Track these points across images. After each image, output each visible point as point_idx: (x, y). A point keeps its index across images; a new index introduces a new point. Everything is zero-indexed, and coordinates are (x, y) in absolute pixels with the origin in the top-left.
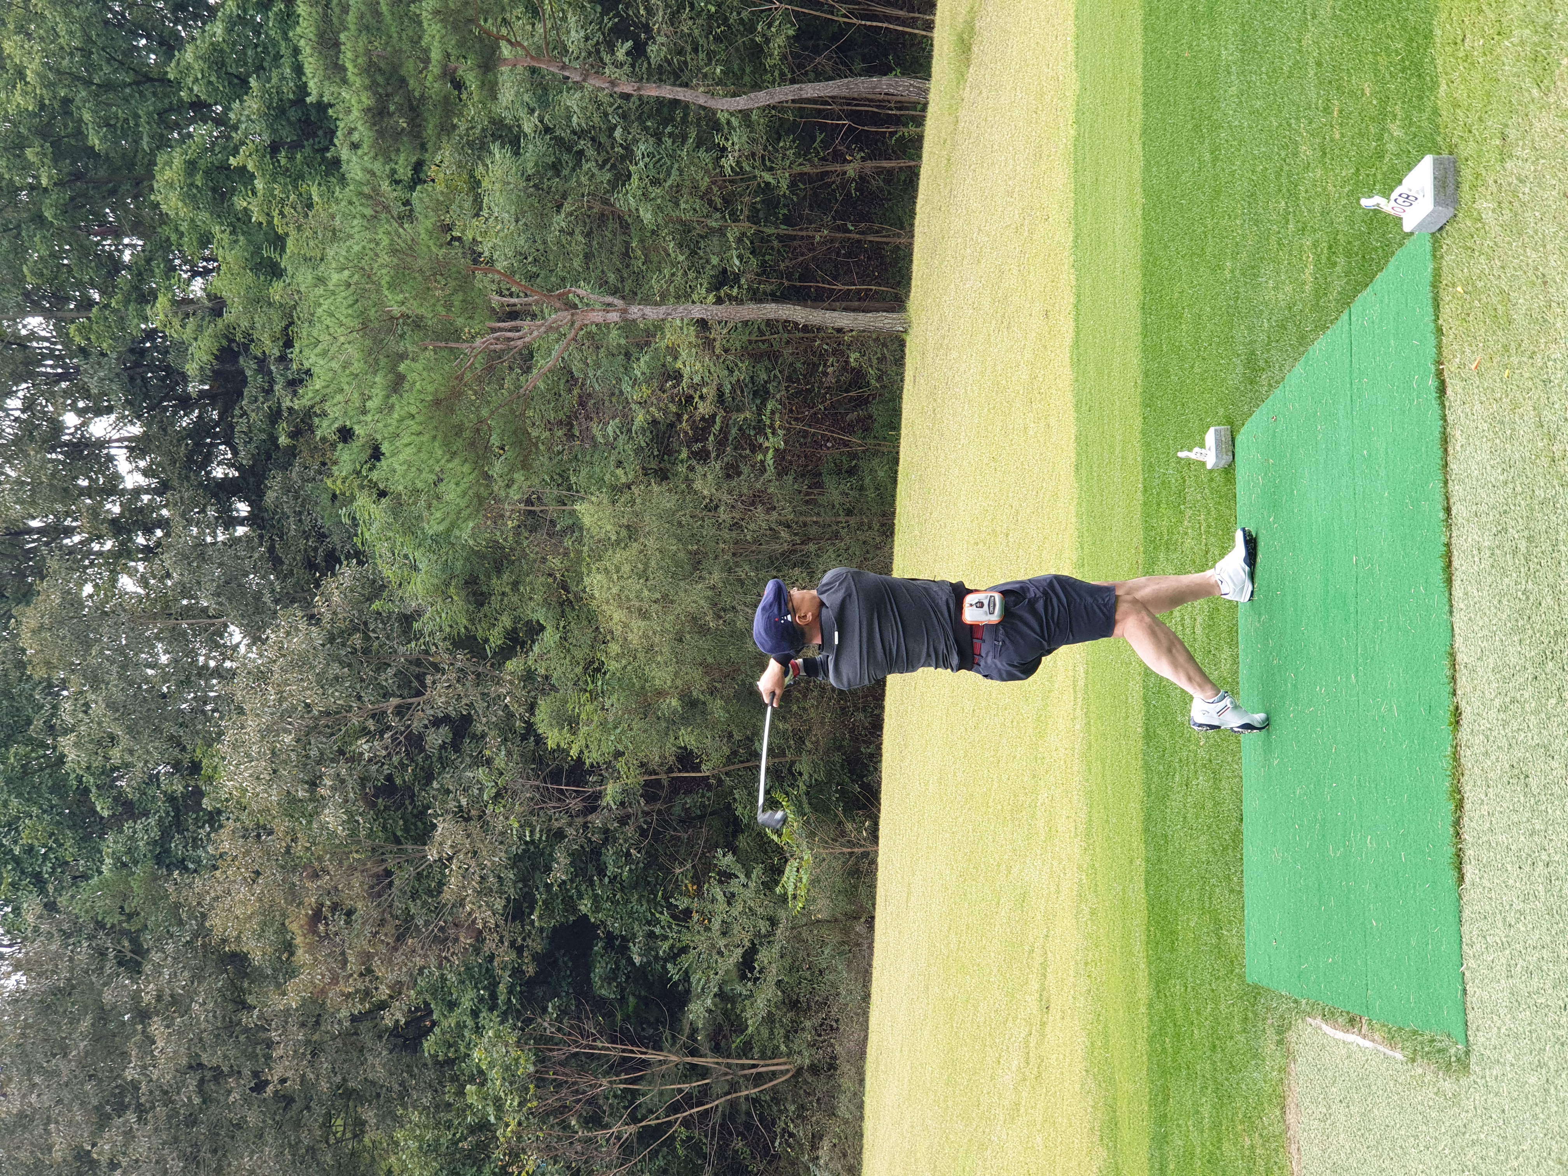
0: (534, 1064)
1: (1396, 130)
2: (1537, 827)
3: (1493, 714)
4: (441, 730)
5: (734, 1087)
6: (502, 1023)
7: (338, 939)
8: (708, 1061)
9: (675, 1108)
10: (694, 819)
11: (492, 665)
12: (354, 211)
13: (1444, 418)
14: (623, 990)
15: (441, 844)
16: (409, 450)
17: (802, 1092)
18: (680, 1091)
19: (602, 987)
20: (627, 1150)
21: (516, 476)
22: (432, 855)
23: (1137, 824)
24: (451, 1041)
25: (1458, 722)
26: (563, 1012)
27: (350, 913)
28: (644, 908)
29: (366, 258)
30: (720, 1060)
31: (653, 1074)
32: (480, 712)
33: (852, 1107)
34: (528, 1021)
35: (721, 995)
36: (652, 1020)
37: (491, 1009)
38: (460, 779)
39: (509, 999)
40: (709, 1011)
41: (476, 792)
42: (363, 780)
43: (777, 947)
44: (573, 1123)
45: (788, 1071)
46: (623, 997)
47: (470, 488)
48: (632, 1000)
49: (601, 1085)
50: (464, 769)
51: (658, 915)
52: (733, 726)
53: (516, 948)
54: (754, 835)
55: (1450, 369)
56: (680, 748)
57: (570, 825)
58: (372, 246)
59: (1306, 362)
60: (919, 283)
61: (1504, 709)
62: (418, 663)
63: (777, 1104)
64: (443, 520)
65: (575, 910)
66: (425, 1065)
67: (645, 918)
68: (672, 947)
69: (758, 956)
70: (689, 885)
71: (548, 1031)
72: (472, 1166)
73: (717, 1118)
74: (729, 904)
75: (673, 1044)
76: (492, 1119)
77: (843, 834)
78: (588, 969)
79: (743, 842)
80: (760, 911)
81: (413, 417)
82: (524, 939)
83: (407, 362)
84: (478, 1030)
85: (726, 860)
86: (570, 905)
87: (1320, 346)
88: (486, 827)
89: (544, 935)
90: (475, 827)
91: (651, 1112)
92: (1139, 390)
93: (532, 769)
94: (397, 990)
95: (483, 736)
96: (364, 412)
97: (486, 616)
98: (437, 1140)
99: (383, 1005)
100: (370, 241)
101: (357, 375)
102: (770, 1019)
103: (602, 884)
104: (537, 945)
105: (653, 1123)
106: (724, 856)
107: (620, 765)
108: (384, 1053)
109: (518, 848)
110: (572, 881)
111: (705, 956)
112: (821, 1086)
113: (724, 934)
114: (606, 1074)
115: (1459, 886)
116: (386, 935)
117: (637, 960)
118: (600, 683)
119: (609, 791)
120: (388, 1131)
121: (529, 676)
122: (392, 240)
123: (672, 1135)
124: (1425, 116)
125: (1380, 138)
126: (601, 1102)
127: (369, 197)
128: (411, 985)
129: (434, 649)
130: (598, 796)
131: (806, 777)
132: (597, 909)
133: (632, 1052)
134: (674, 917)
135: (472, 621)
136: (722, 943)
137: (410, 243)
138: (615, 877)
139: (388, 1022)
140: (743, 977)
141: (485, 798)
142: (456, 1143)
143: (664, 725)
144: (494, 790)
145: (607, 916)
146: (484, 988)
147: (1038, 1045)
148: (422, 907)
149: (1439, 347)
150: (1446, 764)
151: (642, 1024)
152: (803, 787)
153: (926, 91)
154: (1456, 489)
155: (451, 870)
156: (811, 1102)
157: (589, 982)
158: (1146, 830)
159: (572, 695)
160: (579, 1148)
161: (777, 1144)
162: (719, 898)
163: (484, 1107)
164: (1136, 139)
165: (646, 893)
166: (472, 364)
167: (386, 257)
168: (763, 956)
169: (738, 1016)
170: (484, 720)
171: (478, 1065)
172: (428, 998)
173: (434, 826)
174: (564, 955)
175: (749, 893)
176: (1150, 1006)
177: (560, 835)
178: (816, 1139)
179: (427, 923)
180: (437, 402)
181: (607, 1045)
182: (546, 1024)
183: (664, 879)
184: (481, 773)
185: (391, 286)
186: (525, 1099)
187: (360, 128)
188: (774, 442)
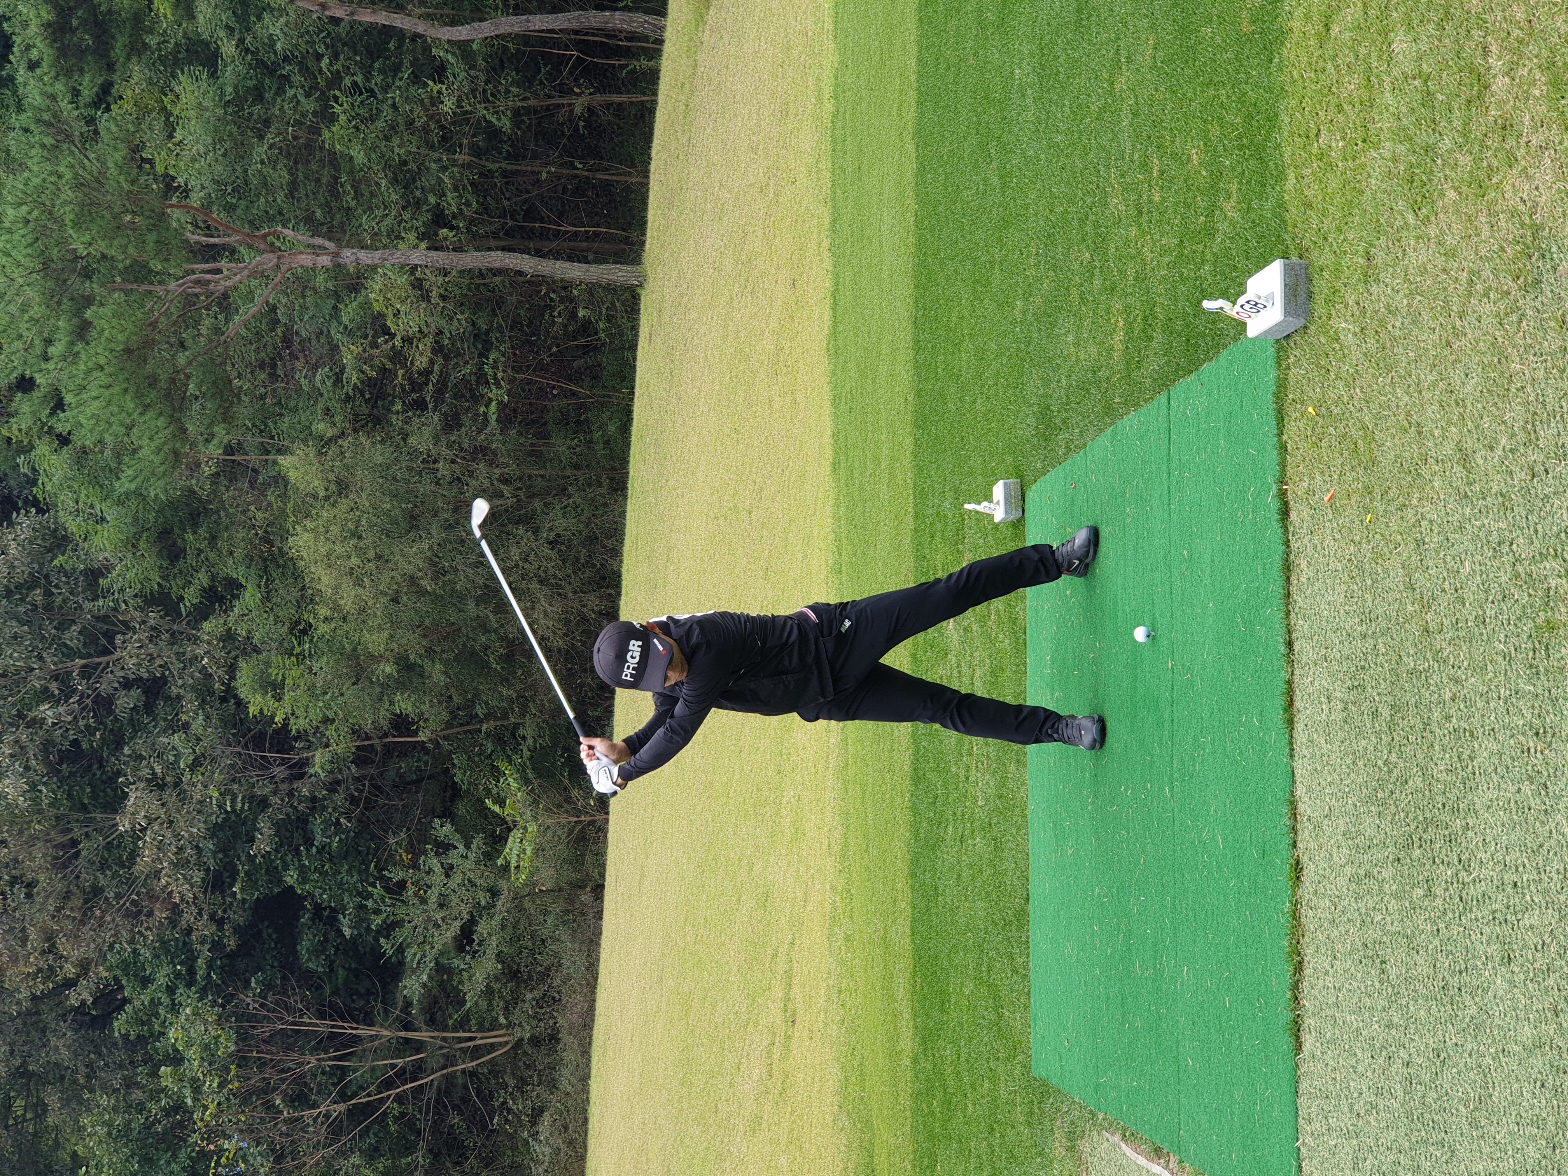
0: (236, 1043)
1: (1230, 209)
2: (1395, 1020)
3: (1342, 881)
4: (132, 693)
5: (450, 1061)
6: (200, 999)
7: (17, 915)
8: (423, 1035)
9: (388, 1084)
10: (408, 784)
11: (188, 624)
12: (32, 140)
13: (1287, 543)
14: (332, 963)
15: (133, 814)
16: (96, 404)
17: (521, 1064)
18: (393, 1066)
19: (309, 960)
20: (336, 1130)
21: (216, 429)
22: (124, 826)
23: (902, 866)
24: (145, 1018)
25: (1298, 878)
26: (268, 986)
27: (30, 885)
28: (355, 879)
29: (47, 192)
30: (436, 1034)
31: (364, 1050)
32: (175, 673)
33: (574, 1080)
34: (228, 999)
35: (440, 968)
36: (363, 991)
37: (189, 985)
38: (153, 744)
39: (209, 974)
40: (424, 985)
41: (172, 759)
42: (47, 746)
43: (498, 918)
44: (278, 1102)
45: (507, 1043)
46: (331, 970)
47: (165, 444)
48: (341, 972)
49: (309, 1063)
50: (158, 735)
51: (370, 889)
52: (453, 690)
53: (216, 921)
54: (473, 800)
55: (1296, 490)
56: (395, 715)
57: (275, 793)
58: (53, 179)
59: (1114, 434)
60: (655, 234)
61: (1355, 879)
62: (105, 619)
63: (496, 1077)
64: (135, 478)
65: (280, 881)
66: (116, 1044)
67: (356, 888)
68: (384, 922)
69: (479, 929)
70: (404, 854)
71: (251, 1007)
72: (167, 1151)
73: (431, 1094)
74: (447, 876)
75: (386, 1019)
76: (189, 1102)
77: (569, 800)
78: (294, 941)
79: (462, 809)
80: (479, 882)
81: (102, 368)
82: (225, 911)
83: (94, 308)
84: (175, 1008)
85: (444, 830)
86: (274, 875)
87: (1130, 422)
88: (183, 797)
89: (247, 906)
90: (170, 796)
91: (361, 1088)
92: (910, 408)
93: (233, 734)
94: (84, 967)
95: (179, 697)
96: (46, 358)
97: (181, 572)
98: (128, 1124)
99: (70, 983)
100: (51, 174)
101: (38, 321)
102: (489, 992)
103: (309, 856)
104: (239, 917)
105: (364, 1100)
106: (442, 826)
107: (331, 732)
108: (69, 1034)
109: (218, 817)
110: (277, 851)
111: (421, 930)
112: (542, 1060)
113: (441, 906)
114: (314, 1050)
115: (1296, 1055)
116: (72, 910)
117: (347, 932)
118: (307, 646)
119: (317, 759)
120: (74, 1115)
121: (229, 637)
122: (77, 174)
123: (384, 1112)
124: (1268, 205)
125: (1210, 214)
126: (308, 1079)
127: (49, 124)
128: (100, 961)
129: (123, 606)
130: (305, 763)
131: (530, 741)
132: (303, 880)
133: (344, 1028)
134: (387, 889)
135: (165, 578)
136: (438, 916)
137: (96, 174)
138: (323, 847)
139: (74, 1001)
140: (461, 949)
141: (182, 766)
142: (149, 1128)
143: (378, 690)
144: (192, 757)
145: (315, 887)
146: (180, 964)
147: (782, 1059)
148: (113, 878)
149: (1283, 465)
150: (1284, 921)
151: (352, 995)
152: (526, 753)
153: (662, 28)
154: (1301, 626)
155: (145, 842)
156: (531, 1077)
157: (295, 953)
158: (913, 875)
159: (277, 659)
160: (284, 1129)
161: (495, 1121)
162: (436, 869)
163: (179, 1089)
164: (908, 138)
165: (357, 864)
166: (168, 308)
167: (69, 192)
168: (482, 928)
169: (456, 988)
170: (180, 682)
171: (174, 1045)
172: (118, 972)
173: (126, 796)
174: (268, 927)
175: (469, 864)
176: (915, 1060)
177: (263, 803)
178: (537, 1113)
179: (119, 896)
180: (128, 351)
181: (315, 1021)
182: (248, 1000)
183: (378, 849)
184: (177, 739)
185: (77, 224)
186: (226, 1080)
187: (38, 45)
188: (497, 394)
